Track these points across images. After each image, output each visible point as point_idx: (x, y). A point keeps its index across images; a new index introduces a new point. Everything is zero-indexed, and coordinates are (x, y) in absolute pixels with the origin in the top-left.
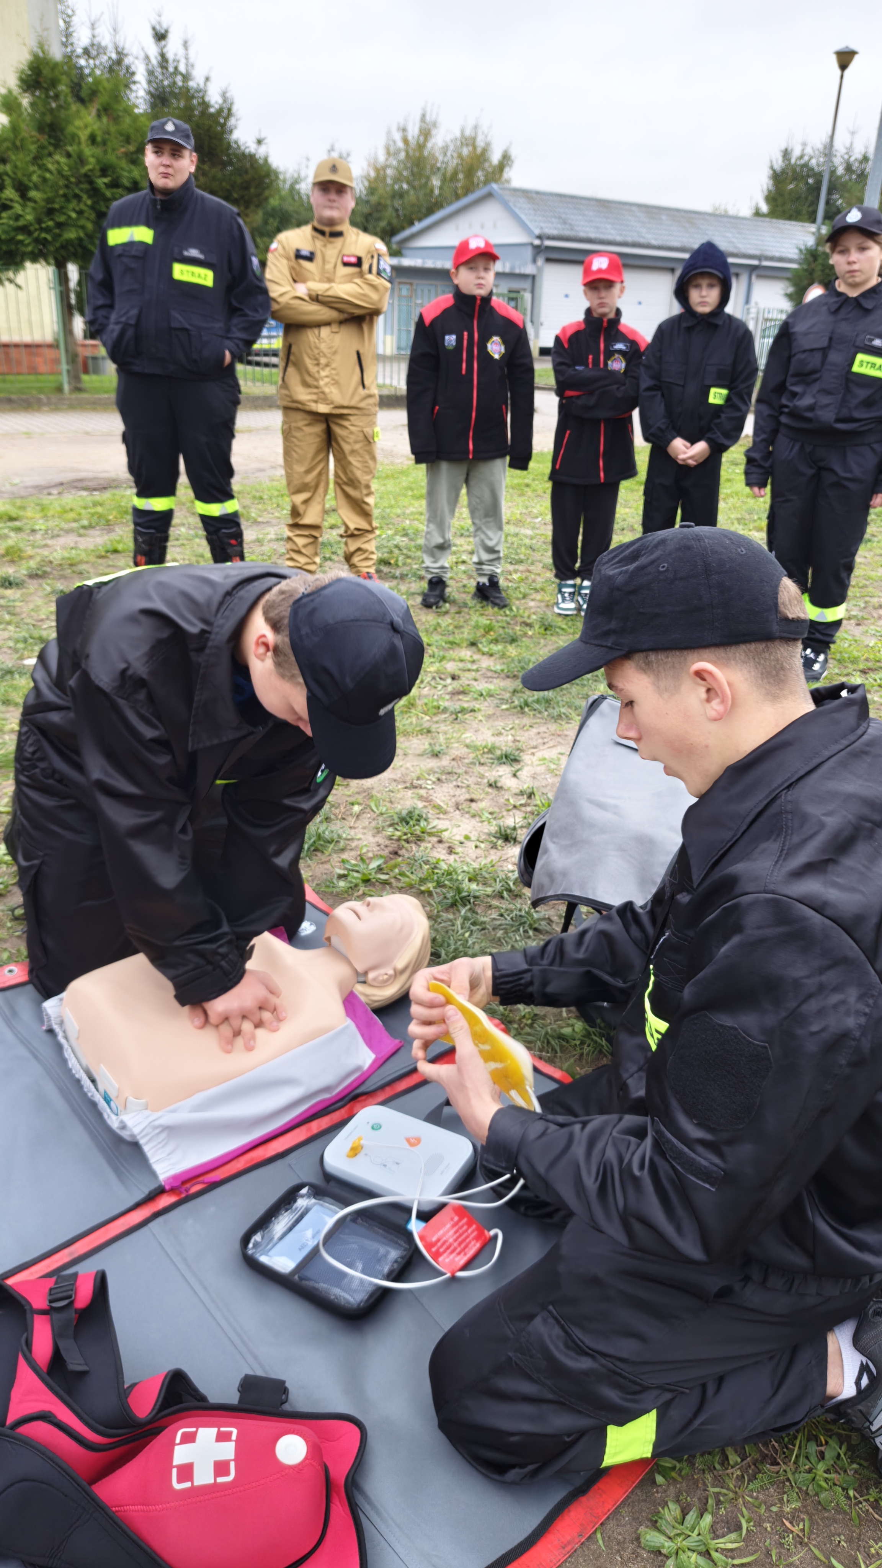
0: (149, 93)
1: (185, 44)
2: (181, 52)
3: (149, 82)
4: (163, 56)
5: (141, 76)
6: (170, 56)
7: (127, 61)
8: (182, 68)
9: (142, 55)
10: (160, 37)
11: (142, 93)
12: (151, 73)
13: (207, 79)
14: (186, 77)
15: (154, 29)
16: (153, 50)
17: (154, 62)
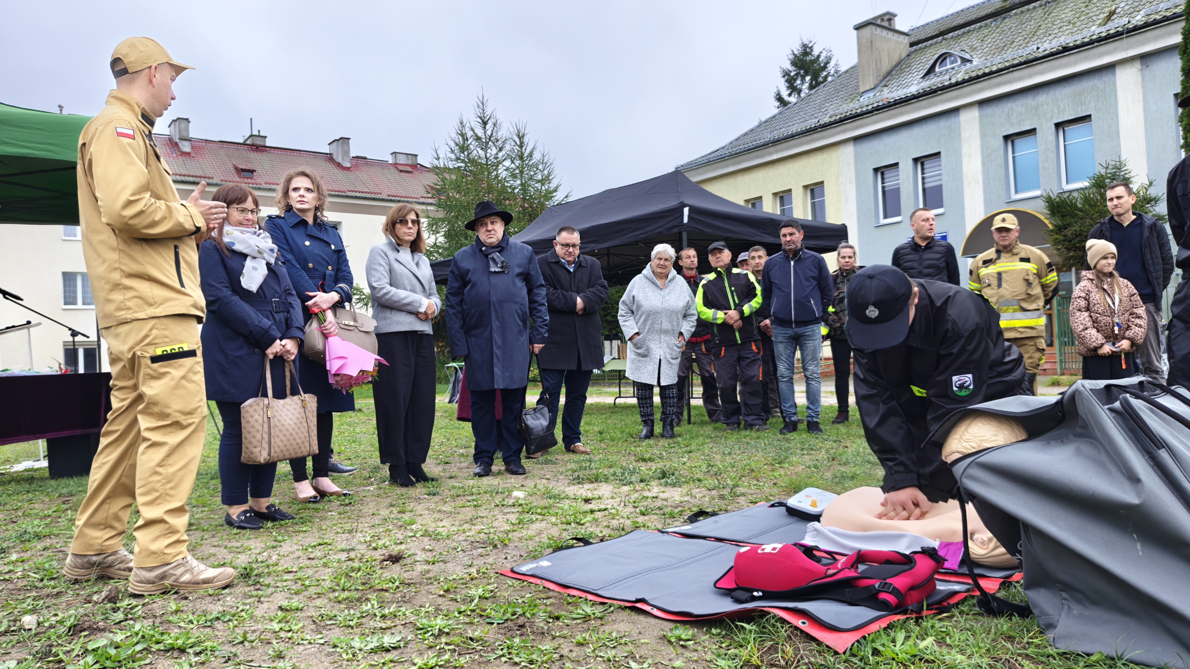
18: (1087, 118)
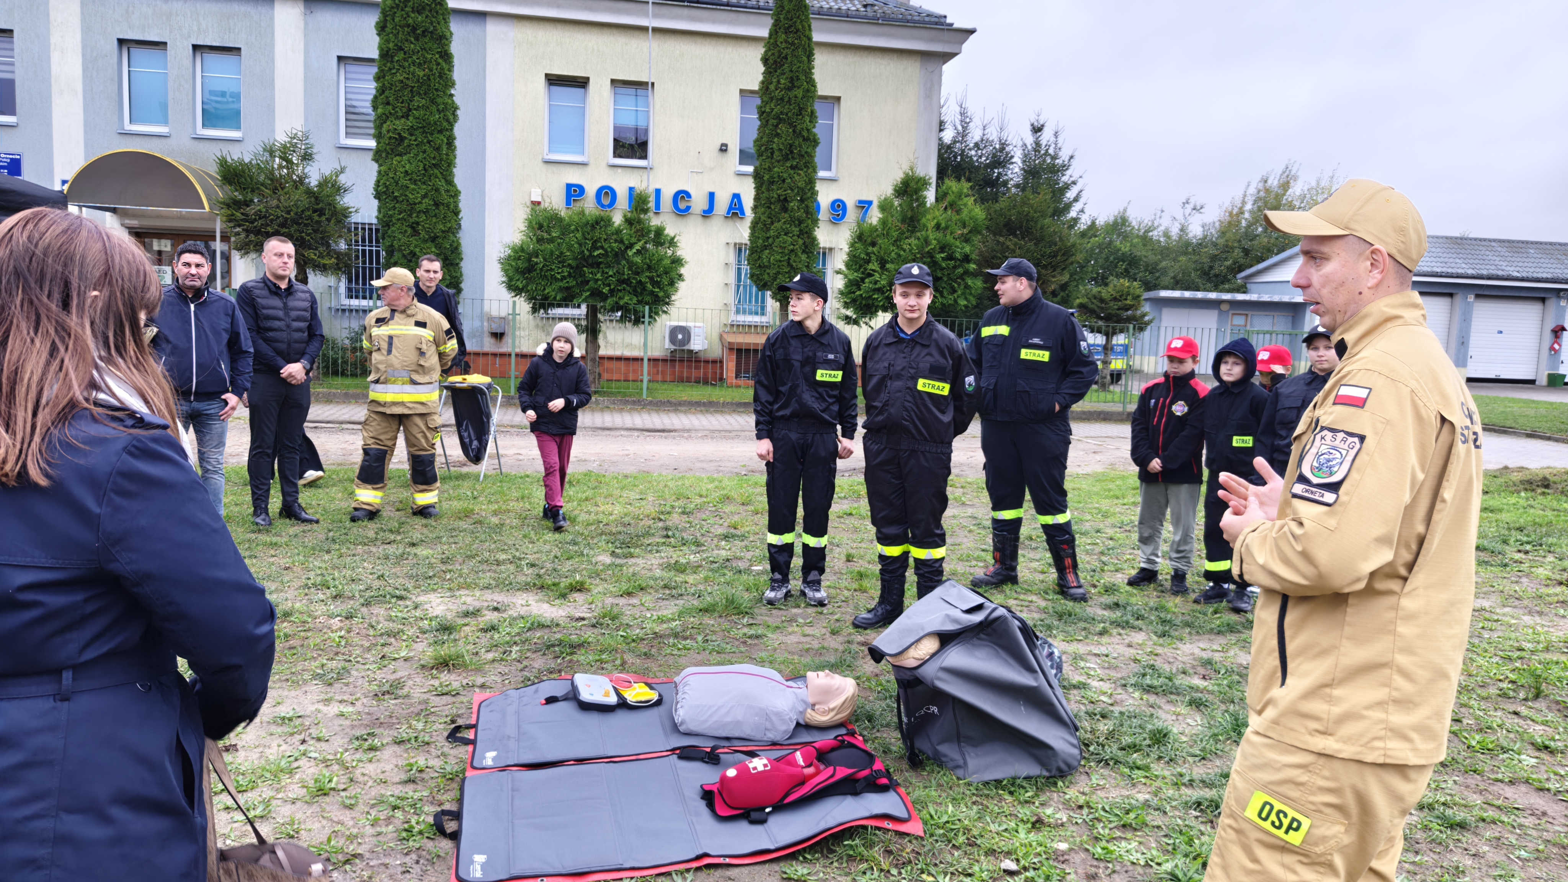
0: (1023, 169)
1: (1056, 135)
2: (1053, 139)
3: (1024, 162)
4: (1037, 144)
5: (1018, 159)
6: (1044, 143)
7: (1007, 149)
8: (1051, 151)
9: (1020, 144)
10: (1037, 130)
11: (1017, 170)
12: (1025, 156)
13: (1072, 157)
14: (1054, 158)
15: (1032, 125)
16: (1030, 140)
17: (1030, 147)
18: (235, 51)
